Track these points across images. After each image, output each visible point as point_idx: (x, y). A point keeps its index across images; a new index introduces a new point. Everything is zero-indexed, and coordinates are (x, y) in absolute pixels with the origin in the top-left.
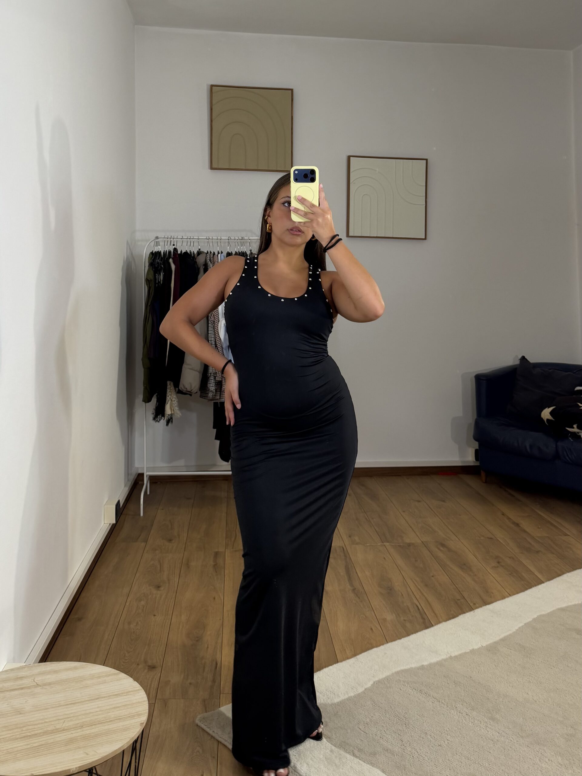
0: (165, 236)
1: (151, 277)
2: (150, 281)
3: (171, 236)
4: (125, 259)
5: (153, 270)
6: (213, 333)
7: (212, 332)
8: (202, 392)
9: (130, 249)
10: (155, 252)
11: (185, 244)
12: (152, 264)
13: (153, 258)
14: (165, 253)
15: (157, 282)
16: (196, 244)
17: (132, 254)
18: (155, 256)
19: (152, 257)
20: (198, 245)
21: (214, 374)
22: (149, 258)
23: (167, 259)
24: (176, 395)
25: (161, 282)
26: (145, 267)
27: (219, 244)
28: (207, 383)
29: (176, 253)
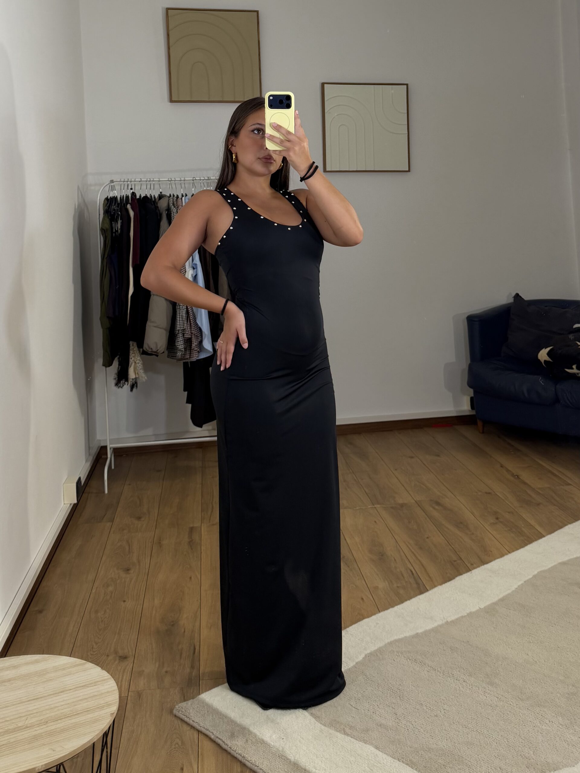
0: (121, 179)
1: (107, 226)
2: (106, 231)
3: (128, 179)
4: (76, 207)
5: (108, 218)
8: (170, 351)
9: (82, 195)
10: (111, 198)
11: (144, 187)
12: (107, 212)
13: (108, 205)
14: (122, 198)
15: (114, 231)
16: (157, 186)
17: (84, 201)
18: (111, 202)
19: (107, 204)
20: (159, 187)
21: (183, 331)
22: (103, 204)
23: (124, 204)
24: (140, 355)
25: (119, 231)
26: (99, 215)
27: (183, 186)
28: (174, 342)
29: (135, 197)
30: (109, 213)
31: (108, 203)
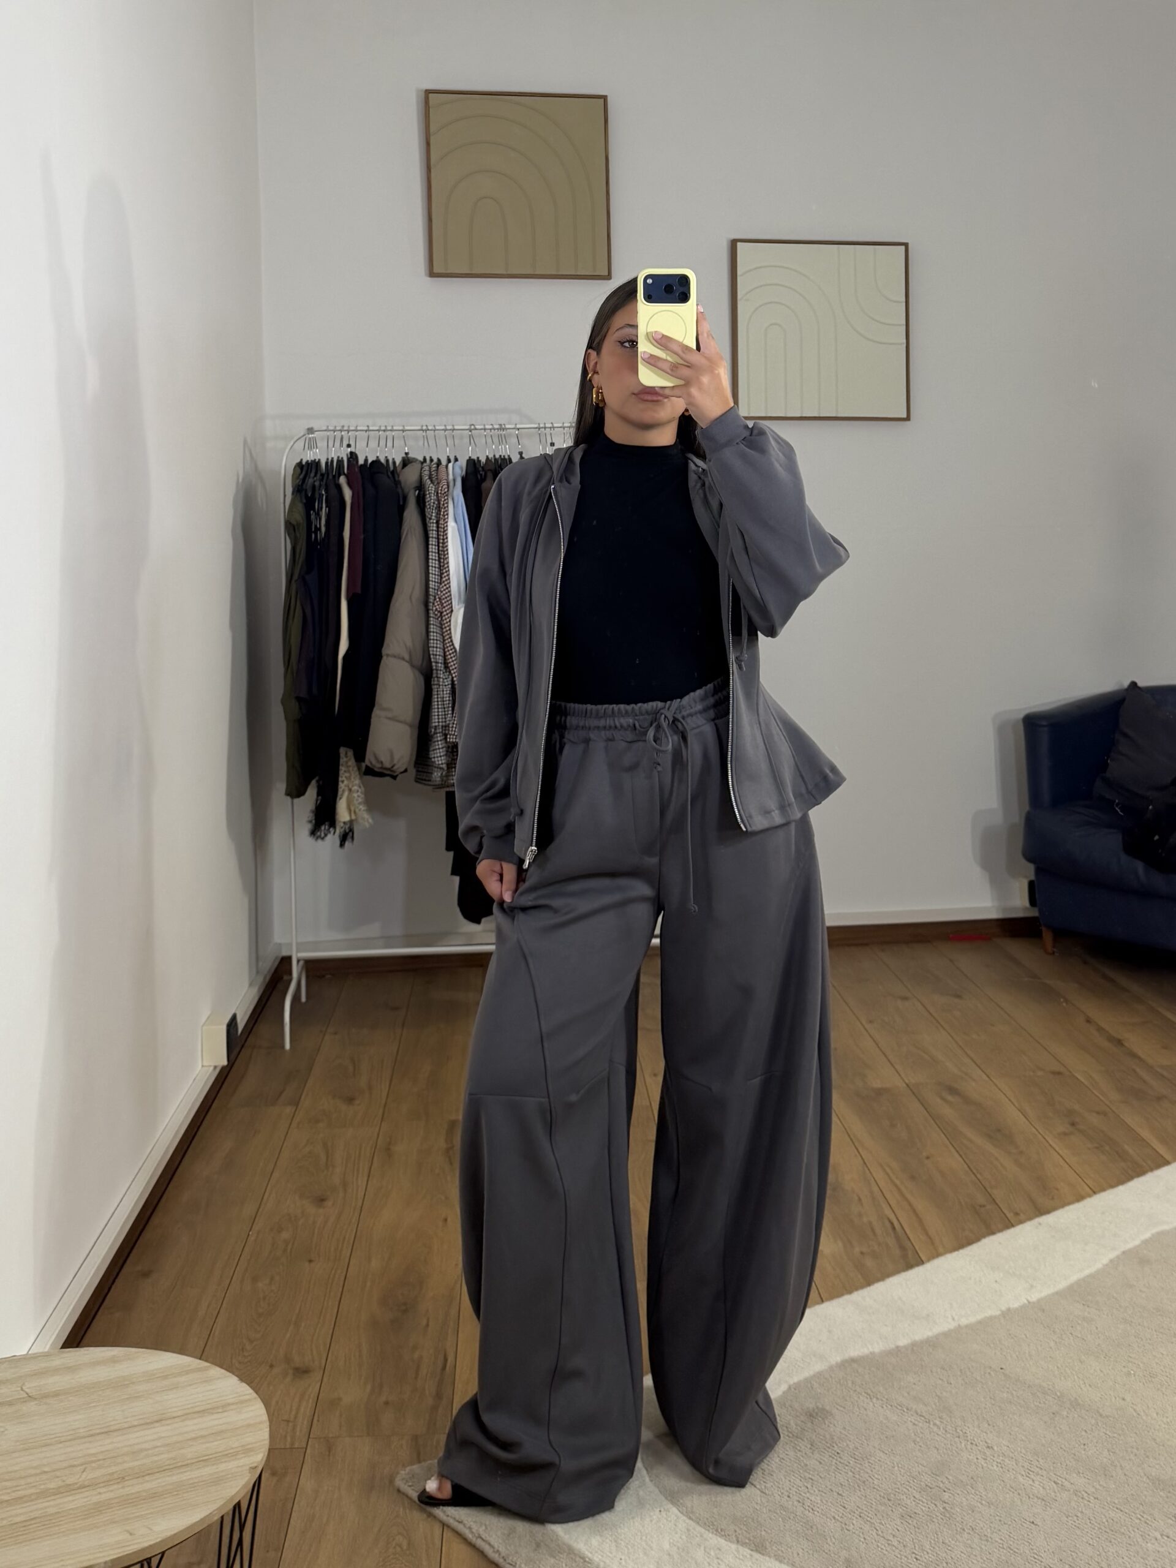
0: (328, 427)
1: (299, 517)
2: (297, 528)
3: (343, 427)
4: (241, 480)
5: (301, 501)
6: (438, 638)
7: (437, 636)
8: (419, 769)
9: (252, 458)
10: (307, 462)
11: (373, 444)
12: (300, 489)
13: (301, 477)
14: (329, 464)
15: (313, 530)
16: (399, 441)
17: (256, 467)
18: (307, 471)
19: (300, 475)
20: (404, 444)
21: (444, 728)
22: (293, 475)
23: (334, 477)
24: (361, 778)
25: (323, 529)
26: (285, 496)
27: (450, 442)
28: (428, 751)
29: (355, 462)
30: (304, 492)
31: (301, 473)
